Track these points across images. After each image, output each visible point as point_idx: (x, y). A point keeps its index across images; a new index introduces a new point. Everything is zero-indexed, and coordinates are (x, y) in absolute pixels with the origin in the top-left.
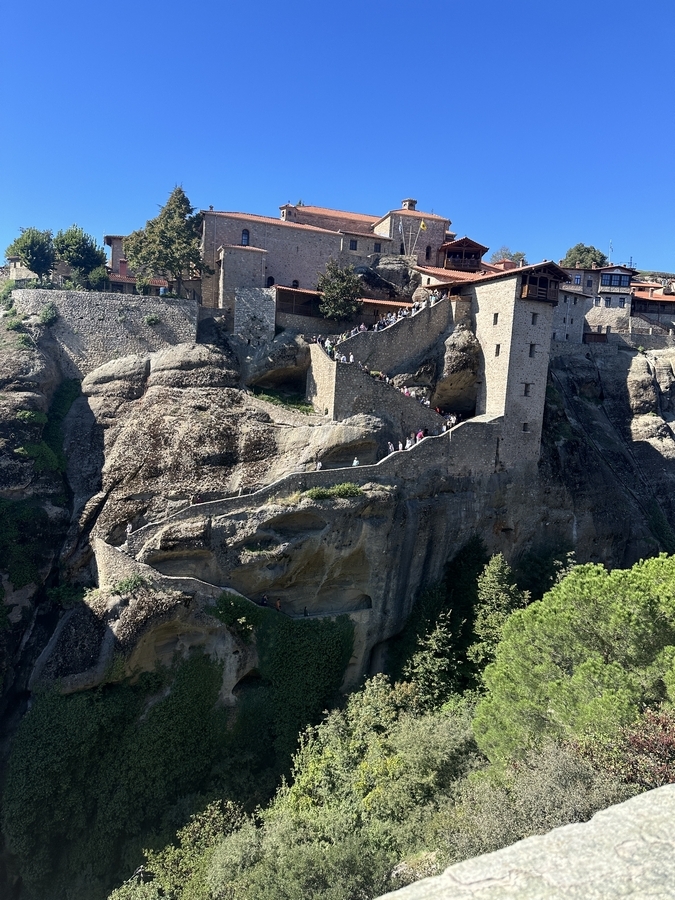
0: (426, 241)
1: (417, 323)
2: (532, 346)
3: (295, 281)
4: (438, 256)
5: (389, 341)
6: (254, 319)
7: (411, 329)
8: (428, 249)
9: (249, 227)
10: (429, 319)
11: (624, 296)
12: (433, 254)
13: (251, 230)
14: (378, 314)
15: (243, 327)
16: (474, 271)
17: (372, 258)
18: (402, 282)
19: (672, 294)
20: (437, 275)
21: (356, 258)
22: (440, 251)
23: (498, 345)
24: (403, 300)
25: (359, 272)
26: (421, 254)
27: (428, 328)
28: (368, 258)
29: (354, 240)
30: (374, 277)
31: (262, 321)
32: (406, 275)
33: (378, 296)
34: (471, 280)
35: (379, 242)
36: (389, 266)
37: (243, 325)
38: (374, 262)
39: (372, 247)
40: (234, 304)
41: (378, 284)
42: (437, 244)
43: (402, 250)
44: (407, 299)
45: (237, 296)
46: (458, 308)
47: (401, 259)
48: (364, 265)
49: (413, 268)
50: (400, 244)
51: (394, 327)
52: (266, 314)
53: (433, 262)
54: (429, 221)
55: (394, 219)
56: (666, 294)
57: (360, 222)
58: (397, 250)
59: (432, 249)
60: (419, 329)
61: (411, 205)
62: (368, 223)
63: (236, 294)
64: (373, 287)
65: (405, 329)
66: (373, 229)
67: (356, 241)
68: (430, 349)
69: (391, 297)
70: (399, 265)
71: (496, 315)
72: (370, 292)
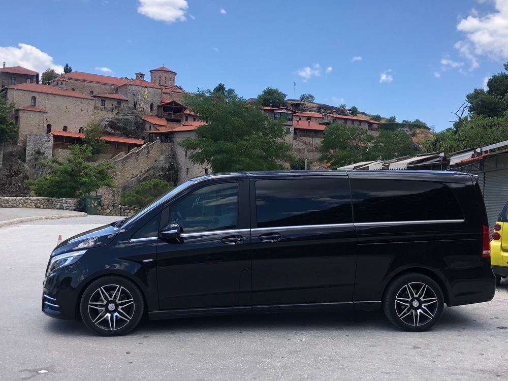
0: (150, 100)
1: (140, 155)
3: (65, 127)
4: (158, 109)
5: (123, 166)
6: (38, 152)
7: (137, 159)
8: (152, 106)
9: (36, 95)
10: (148, 153)
11: (289, 127)
12: (155, 108)
13: (37, 97)
14: (118, 146)
15: (32, 157)
16: (179, 121)
17: (115, 112)
18: (134, 127)
19: (323, 124)
20: (154, 124)
21: (105, 112)
22: (159, 106)
23: (188, 169)
24: (135, 138)
25: (106, 121)
26: (147, 108)
27: (147, 157)
28: (112, 111)
29: (103, 100)
30: (116, 124)
31: (44, 154)
32: (136, 123)
33: (118, 135)
34: (174, 130)
35: (119, 101)
36: (126, 117)
37: (32, 155)
38: (117, 114)
39: (115, 104)
40: (26, 143)
41: (118, 128)
42: (157, 102)
43: (135, 105)
44: (137, 137)
45: (28, 139)
46: (166, 146)
47: (133, 113)
48: (109, 116)
49: (141, 119)
50: (133, 102)
51: (126, 157)
52: (46, 149)
53: (155, 113)
54: (151, 89)
55: (129, 87)
56: (320, 124)
57: (109, 84)
58: (132, 105)
59: (154, 105)
60: (142, 158)
61: (141, 76)
62: (114, 85)
63: (27, 137)
64: (115, 130)
65: (133, 159)
66: (117, 89)
67: (105, 101)
68: (149, 169)
69: (127, 136)
70: (132, 117)
71: (186, 151)
72: (113, 133)
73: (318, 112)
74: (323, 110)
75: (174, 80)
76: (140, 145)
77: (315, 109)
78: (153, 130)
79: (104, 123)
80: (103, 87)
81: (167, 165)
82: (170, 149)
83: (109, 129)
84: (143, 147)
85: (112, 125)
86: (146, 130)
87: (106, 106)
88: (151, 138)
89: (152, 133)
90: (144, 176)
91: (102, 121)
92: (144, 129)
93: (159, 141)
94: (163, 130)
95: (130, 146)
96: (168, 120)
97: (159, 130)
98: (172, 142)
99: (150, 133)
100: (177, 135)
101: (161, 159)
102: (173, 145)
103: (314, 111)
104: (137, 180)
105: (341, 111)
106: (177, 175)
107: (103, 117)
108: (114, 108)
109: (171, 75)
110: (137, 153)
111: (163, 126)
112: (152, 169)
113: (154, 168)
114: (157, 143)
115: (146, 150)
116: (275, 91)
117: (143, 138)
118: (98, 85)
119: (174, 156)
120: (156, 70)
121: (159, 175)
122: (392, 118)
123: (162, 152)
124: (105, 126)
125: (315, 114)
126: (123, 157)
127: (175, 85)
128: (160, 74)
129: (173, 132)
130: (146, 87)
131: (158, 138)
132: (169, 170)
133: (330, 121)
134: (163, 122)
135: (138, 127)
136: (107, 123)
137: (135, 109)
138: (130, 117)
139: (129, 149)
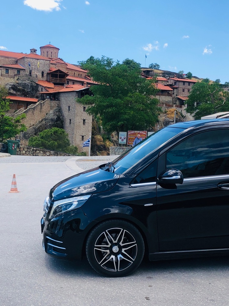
0: (42, 69)
1: (35, 110)
2: (84, 120)
4: (47, 76)
7: (33, 113)
8: (43, 73)
10: (41, 108)
12: (45, 75)
14: (19, 104)
16: (62, 84)
17: (16, 78)
18: (30, 89)
19: (168, 85)
20: (45, 87)
21: (9, 79)
22: (48, 74)
23: (70, 120)
24: (31, 97)
25: (10, 85)
26: (40, 75)
27: (40, 111)
28: (14, 78)
29: (7, 69)
30: (17, 87)
32: (32, 86)
33: (19, 95)
34: (59, 91)
35: (19, 70)
36: (24, 82)
38: (17, 80)
39: (16, 72)
41: (19, 90)
42: (46, 71)
43: (30, 73)
44: (32, 97)
46: (54, 103)
47: (29, 78)
48: (12, 81)
49: (35, 83)
50: (29, 71)
51: (25, 112)
53: (45, 78)
54: (42, 61)
55: (26, 60)
56: (165, 85)
57: (11, 58)
58: (28, 73)
59: (44, 73)
60: (37, 112)
61: (34, 52)
62: (14, 58)
64: (16, 91)
65: (30, 113)
66: (17, 61)
67: (8, 70)
68: (42, 121)
69: (25, 96)
70: (28, 81)
71: (69, 107)
72: (15, 94)
73: (163, 76)
74: (167, 75)
75: (58, 54)
76: (35, 103)
77: (161, 74)
78: (44, 92)
79: (8, 87)
80: (7, 59)
81: (55, 117)
82: (57, 105)
83: (12, 91)
84: (37, 104)
85: (14, 87)
86: (39, 91)
87: (9, 74)
88: (42, 97)
89: (44, 94)
90: (39, 125)
91: (7, 85)
92: (37, 90)
93: (49, 100)
94: (51, 91)
95: (28, 103)
96: (55, 84)
97: (48, 91)
98: (58, 100)
99: (42, 94)
100: (62, 95)
101: (51, 113)
102: (59, 103)
103: (161, 76)
104: (34, 128)
105: (180, 76)
106: (63, 124)
107: (7, 82)
108: (15, 75)
109: (55, 51)
110: (33, 108)
111: (51, 88)
112: (44, 120)
113: (45, 119)
114: (47, 101)
115: (39, 106)
116: (132, 61)
117: (37, 97)
118: (3, 58)
119: (60, 110)
120: (44, 47)
121: (50, 124)
122: (217, 80)
123: (51, 108)
124: (9, 89)
125: (161, 78)
126: (23, 112)
127: (59, 57)
128: (47, 49)
129: (59, 93)
130: (38, 59)
131: (48, 97)
132: (57, 121)
133: (173, 83)
134: (51, 85)
135: (33, 90)
136: (10, 86)
137: (31, 76)
138: (27, 82)
139: (27, 106)
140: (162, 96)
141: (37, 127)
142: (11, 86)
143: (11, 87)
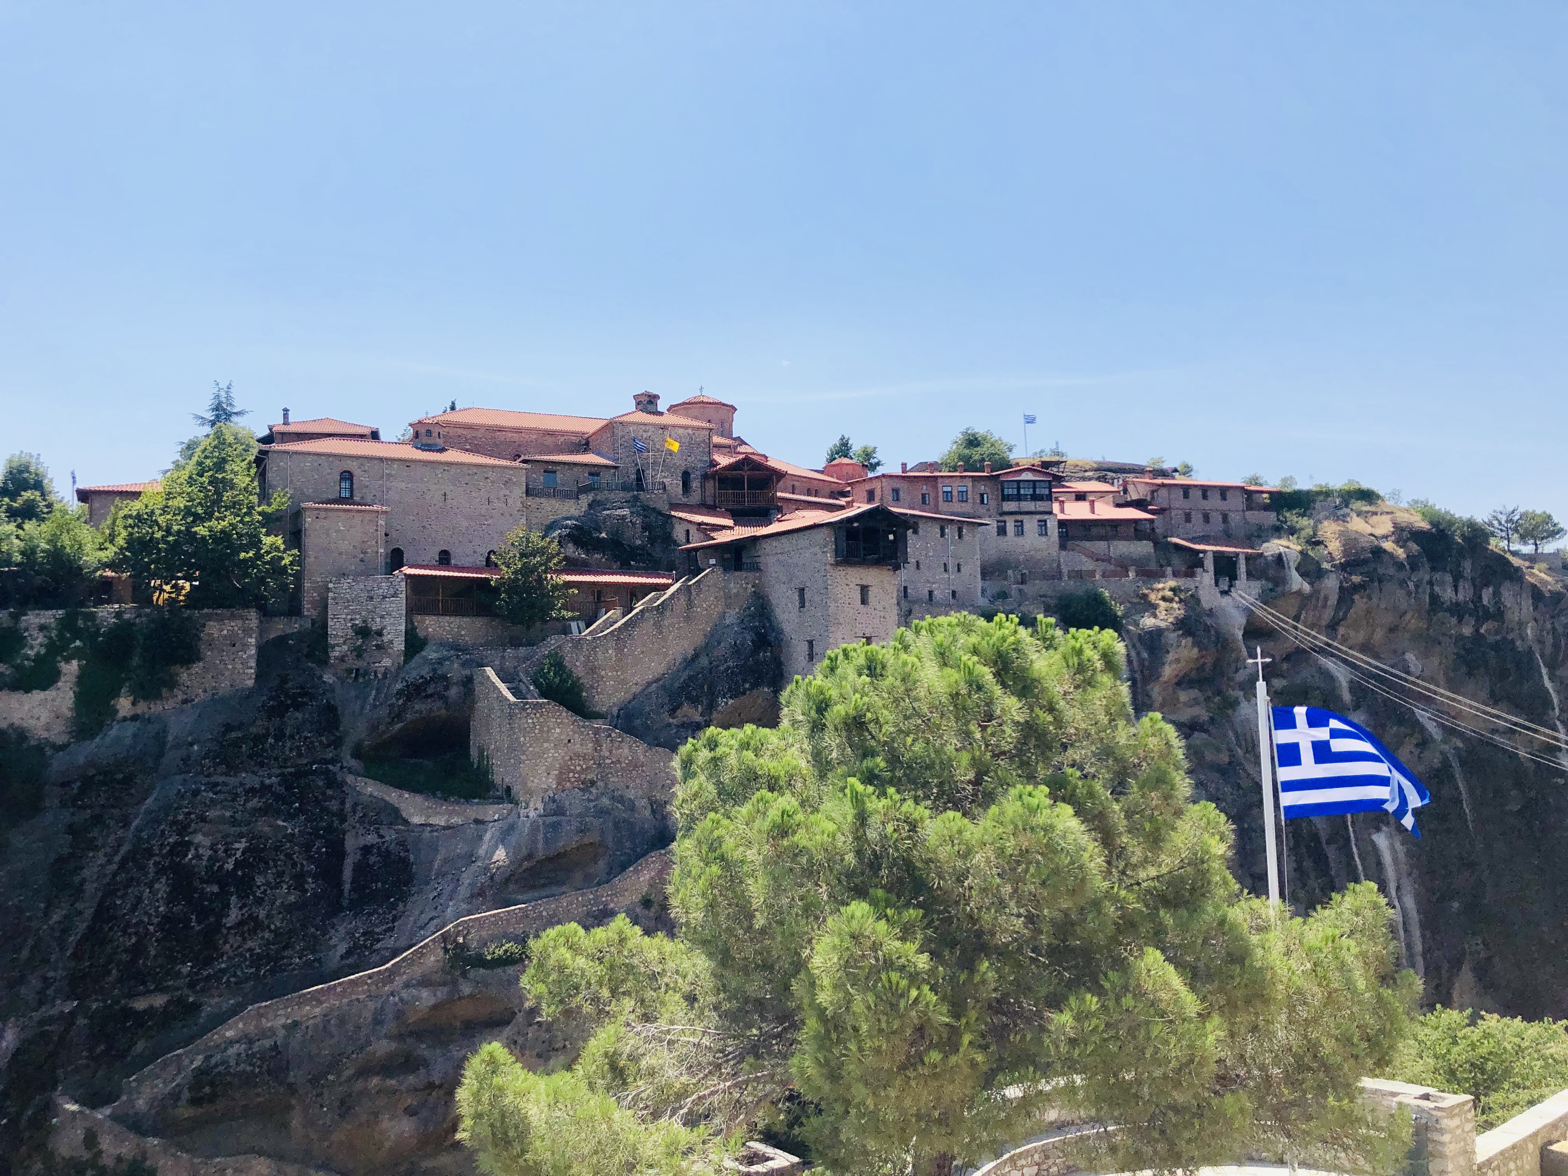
0: (681, 464)
1: (667, 614)
3: (445, 552)
4: (703, 487)
5: (619, 650)
6: (363, 632)
7: (658, 625)
8: (686, 476)
9: (352, 466)
10: (690, 604)
11: (1046, 517)
12: (695, 484)
13: (357, 472)
14: (601, 595)
15: (345, 648)
16: (765, 515)
17: (585, 500)
18: (641, 537)
20: (699, 524)
21: (556, 503)
22: (705, 477)
23: (810, 643)
24: (646, 569)
25: (563, 527)
26: (675, 484)
27: (687, 619)
28: (578, 499)
29: (550, 469)
30: (590, 534)
31: (380, 633)
32: (647, 527)
34: (757, 533)
35: (596, 471)
37: (345, 643)
38: (590, 506)
39: (583, 478)
40: (326, 607)
41: (598, 545)
42: (699, 467)
43: (639, 479)
44: (652, 567)
45: (331, 595)
46: (738, 582)
47: (635, 498)
48: (571, 513)
49: (659, 513)
50: (634, 471)
51: (625, 625)
52: (387, 621)
53: (696, 498)
54: (681, 430)
56: (1118, 506)
57: (564, 434)
58: (630, 480)
59: (692, 476)
60: (672, 622)
61: (650, 402)
62: (576, 434)
63: (328, 590)
64: (588, 550)
65: (647, 626)
66: (587, 442)
68: (696, 655)
69: (624, 566)
70: (634, 509)
71: (802, 591)
72: (584, 560)
75: (730, 424)
78: (695, 542)
79: (555, 535)
80: (549, 440)
81: (749, 638)
82: (750, 589)
83: (571, 550)
84: (672, 589)
85: (579, 536)
86: (675, 543)
87: (559, 488)
88: (690, 564)
89: (696, 549)
90: (685, 676)
91: (549, 527)
92: (669, 540)
93: (719, 571)
94: (722, 537)
95: (635, 592)
96: (735, 513)
97: (712, 539)
98: (755, 567)
99: (689, 551)
100: (767, 547)
102: (760, 580)
104: (663, 687)
106: (780, 663)
107: (552, 518)
108: (581, 490)
110: (657, 609)
111: (723, 527)
112: (703, 654)
113: (709, 650)
114: (712, 576)
115: (683, 600)
116: (984, 438)
117: (670, 567)
118: (534, 437)
119: (763, 609)
120: (684, 403)
121: (729, 668)
123: (730, 601)
125: (1095, 485)
126: (618, 626)
128: (694, 412)
129: (755, 539)
130: (665, 427)
131: (712, 561)
132: (755, 652)
133: (1143, 497)
134: (723, 517)
135: (652, 539)
136: (564, 532)
137: (641, 487)
138: (629, 512)
139: (633, 601)
140: (1115, 543)
141: (677, 685)
142: (568, 530)
143: (569, 535)
